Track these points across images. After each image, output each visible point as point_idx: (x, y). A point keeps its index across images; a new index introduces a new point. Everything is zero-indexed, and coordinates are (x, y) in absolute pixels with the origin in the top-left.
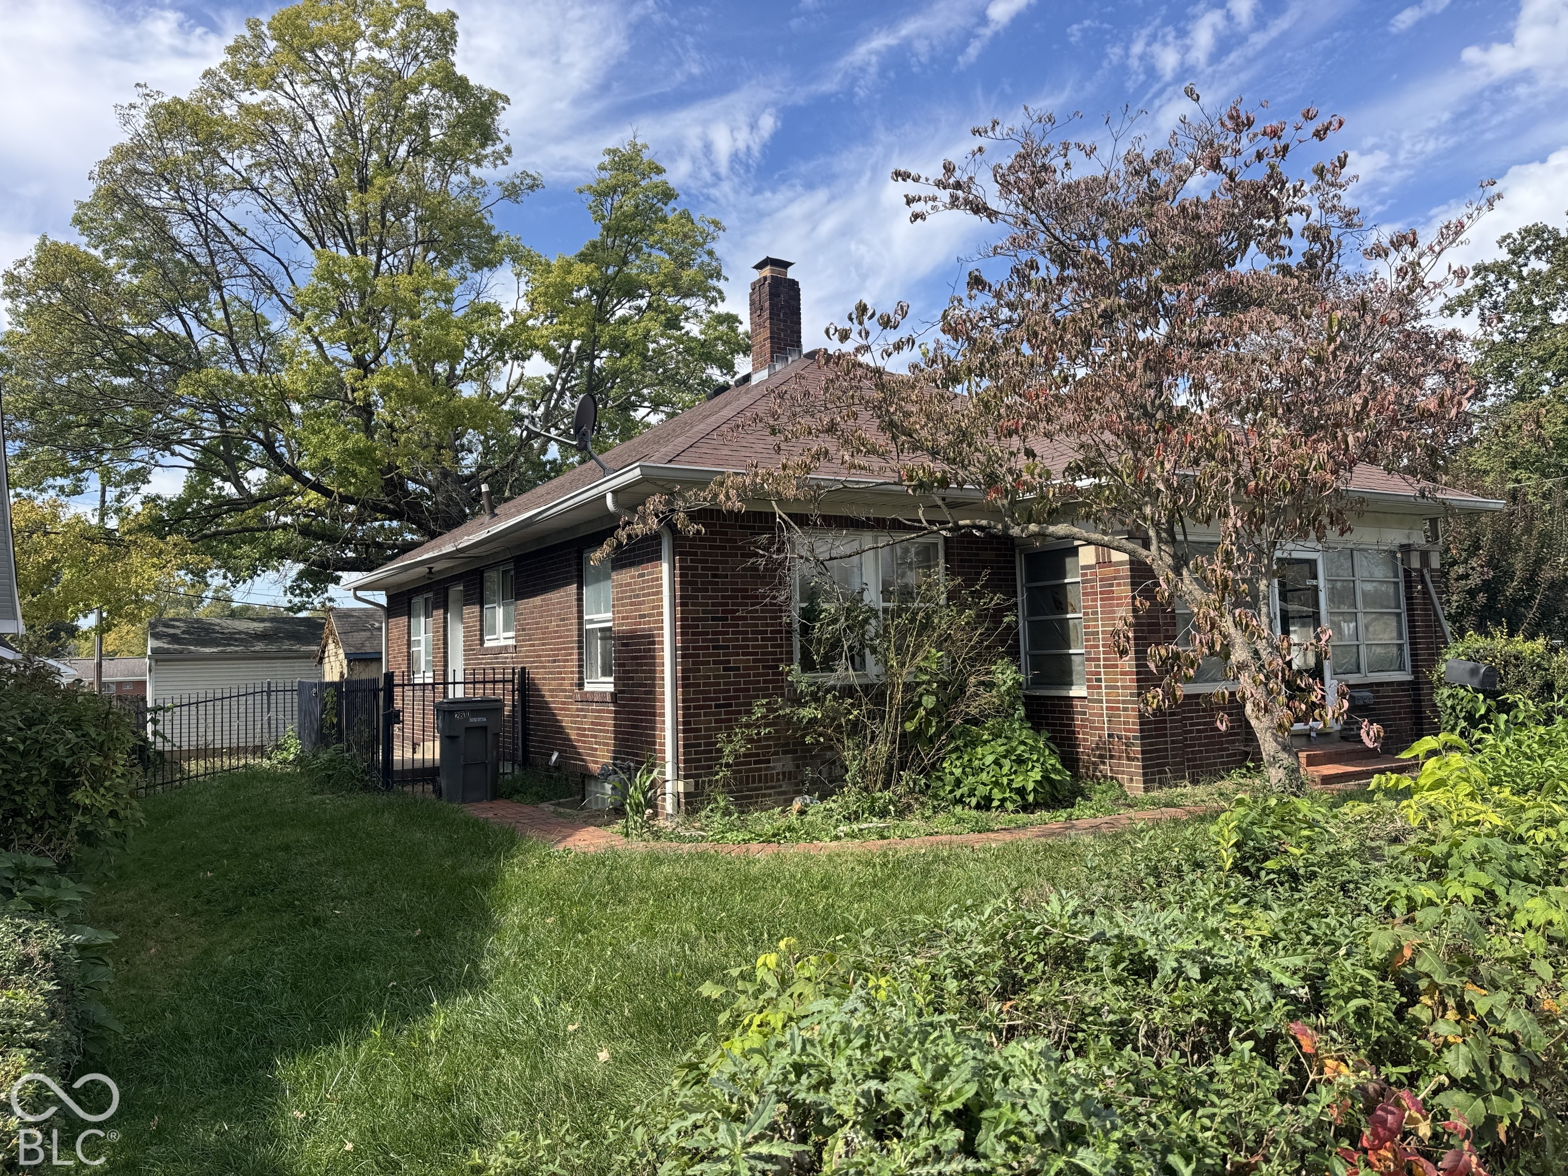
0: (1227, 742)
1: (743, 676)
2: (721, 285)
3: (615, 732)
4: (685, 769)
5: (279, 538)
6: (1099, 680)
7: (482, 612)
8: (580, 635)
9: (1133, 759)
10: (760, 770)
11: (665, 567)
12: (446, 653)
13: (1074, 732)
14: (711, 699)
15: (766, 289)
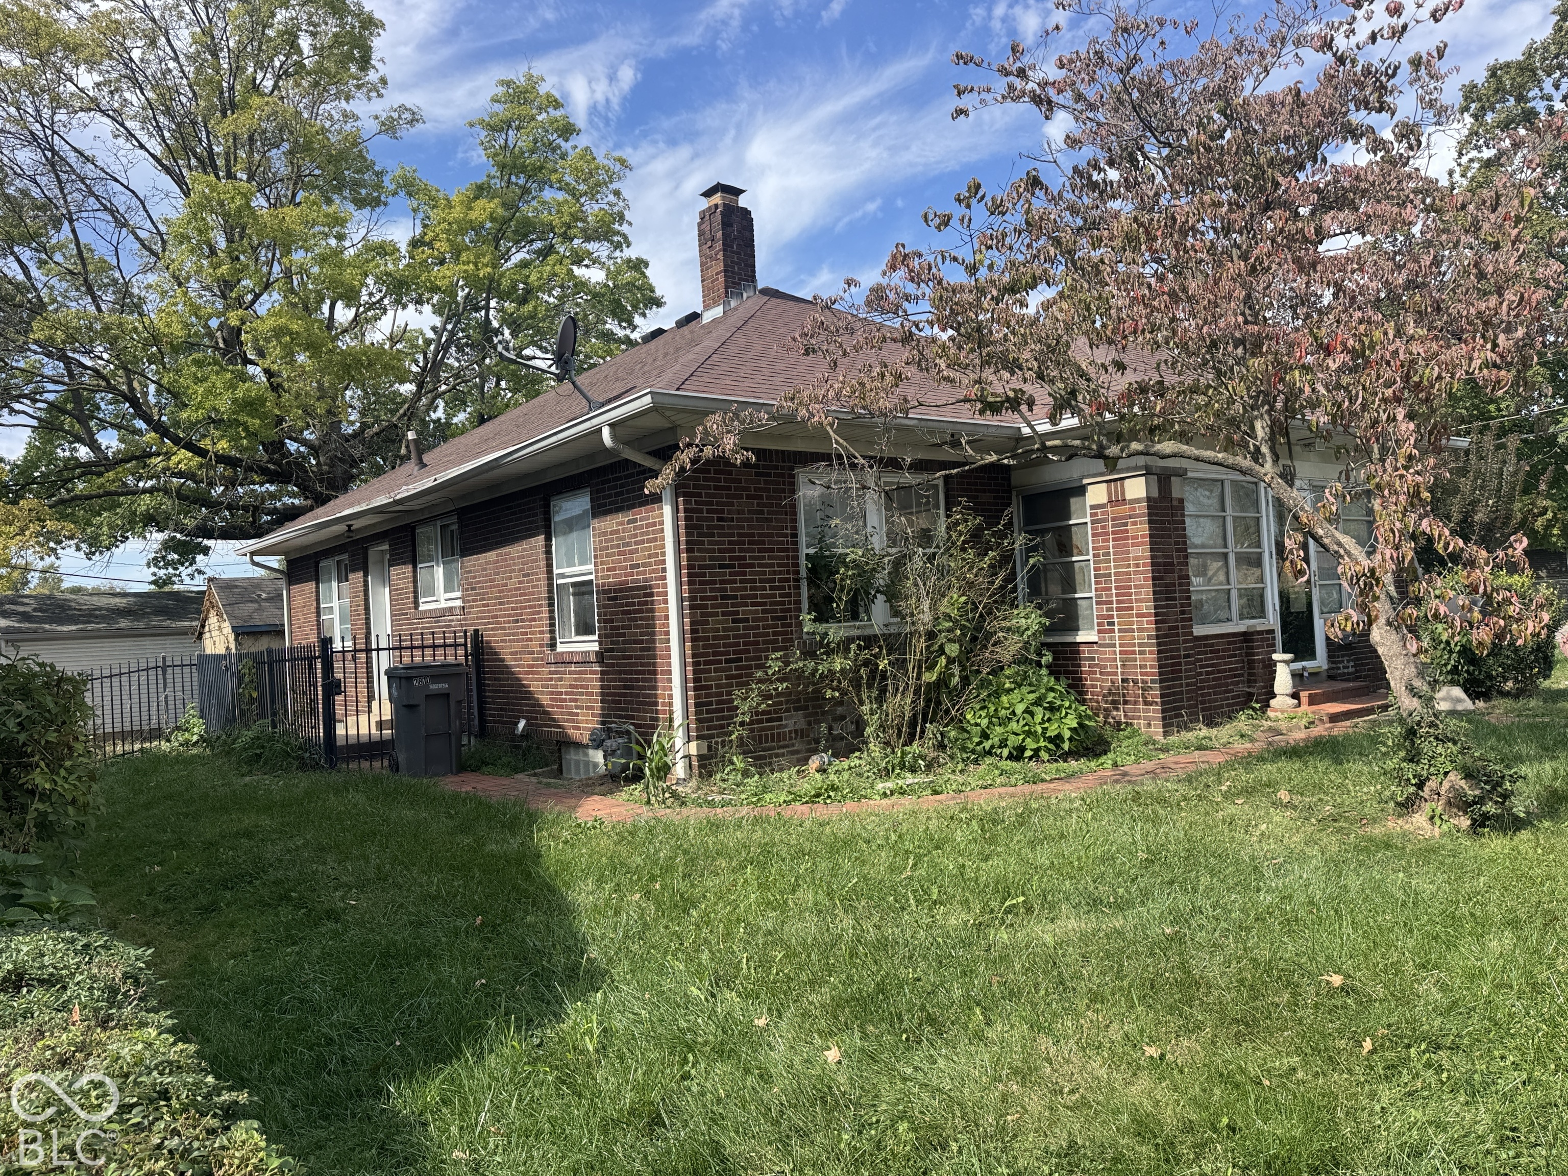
0: (1232, 683)
1: (753, 628)
2: (625, 228)
3: (602, 694)
4: (697, 729)
5: (145, 503)
6: (1113, 624)
7: (415, 571)
8: (550, 591)
9: (1151, 704)
10: (772, 728)
11: (667, 510)
12: (368, 619)
13: (1081, 679)
14: (721, 654)
15: (718, 216)
